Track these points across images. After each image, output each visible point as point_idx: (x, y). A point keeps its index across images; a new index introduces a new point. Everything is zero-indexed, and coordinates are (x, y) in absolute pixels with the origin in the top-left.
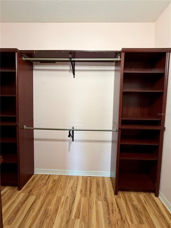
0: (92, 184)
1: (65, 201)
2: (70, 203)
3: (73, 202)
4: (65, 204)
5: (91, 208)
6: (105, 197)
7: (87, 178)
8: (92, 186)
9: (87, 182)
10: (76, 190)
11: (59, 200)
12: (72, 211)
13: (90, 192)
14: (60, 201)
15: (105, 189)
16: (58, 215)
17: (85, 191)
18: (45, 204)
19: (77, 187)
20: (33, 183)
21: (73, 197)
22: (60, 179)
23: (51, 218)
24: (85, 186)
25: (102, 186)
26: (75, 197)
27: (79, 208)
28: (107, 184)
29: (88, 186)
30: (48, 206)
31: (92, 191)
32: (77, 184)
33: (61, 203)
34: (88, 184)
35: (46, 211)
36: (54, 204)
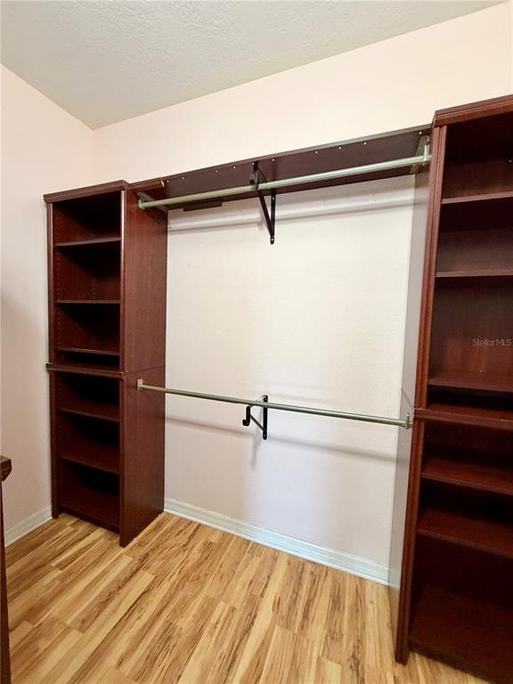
0: (318, 594)
1: (222, 618)
2: (236, 631)
3: (247, 631)
4: (222, 627)
5: (297, 676)
6: (353, 656)
7: (304, 564)
8: (316, 599)
9: (301, 578)
10: (262, 595)
11: (207, 609)
12: (238, 659)
13: (306, 616)
14: (212, 613)
15: (359, 625)
16: (197, 657)
17: (289, 609)
18: (172, 606)
19: (266, 586)
20: (156, 537)
21: (250, 614)
22: (223, 545)
23: (176, 659)
24: (294, 591)
25: (351, 608)
26: (255, 617)
27: (260, 659)
28: (370, 606)
29: (304, 594)
30: (177, 616)
31: (311, 616)
32: (269, 577)
33: (213, 620)
34: (305, 586)
35: (167, 629)
36: (194, 616)
